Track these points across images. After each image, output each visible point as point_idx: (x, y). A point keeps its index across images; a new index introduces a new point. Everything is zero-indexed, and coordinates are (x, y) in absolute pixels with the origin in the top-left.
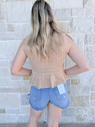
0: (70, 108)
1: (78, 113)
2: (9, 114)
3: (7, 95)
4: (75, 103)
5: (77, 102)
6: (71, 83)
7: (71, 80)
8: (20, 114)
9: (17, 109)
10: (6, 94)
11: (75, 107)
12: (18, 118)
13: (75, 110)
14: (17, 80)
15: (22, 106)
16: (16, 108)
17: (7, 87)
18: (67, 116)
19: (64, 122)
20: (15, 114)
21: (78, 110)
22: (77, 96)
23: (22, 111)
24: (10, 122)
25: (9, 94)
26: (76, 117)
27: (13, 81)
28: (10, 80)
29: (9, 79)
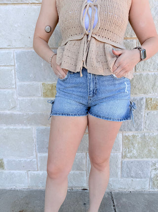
0: (138, 160)
1: (154, 172)
2: (12, 171)
3: (8, 129)
4: (150, 151)
5: (153, 149)
6: (144, 107)
7: (144, 100)
8: (34, 172)
9: (29, 160)
10: (5, 128)
11: (149, 159)
12: (29, 179)
13: (149, 164)
14: (29, 98)
15: (39, 155)
16: (26, 159)
17: (8, 112)
18: (132, 177)
19: (124, 189)
20: (24, 172)
21: (155, 164)
22: (155, 134)
23: (39, 165)
24: (14, 187)
25: (12, 127)
26: (151, 179)
27: (20, 98)
28: (15, 96)
29: (13, 94)
